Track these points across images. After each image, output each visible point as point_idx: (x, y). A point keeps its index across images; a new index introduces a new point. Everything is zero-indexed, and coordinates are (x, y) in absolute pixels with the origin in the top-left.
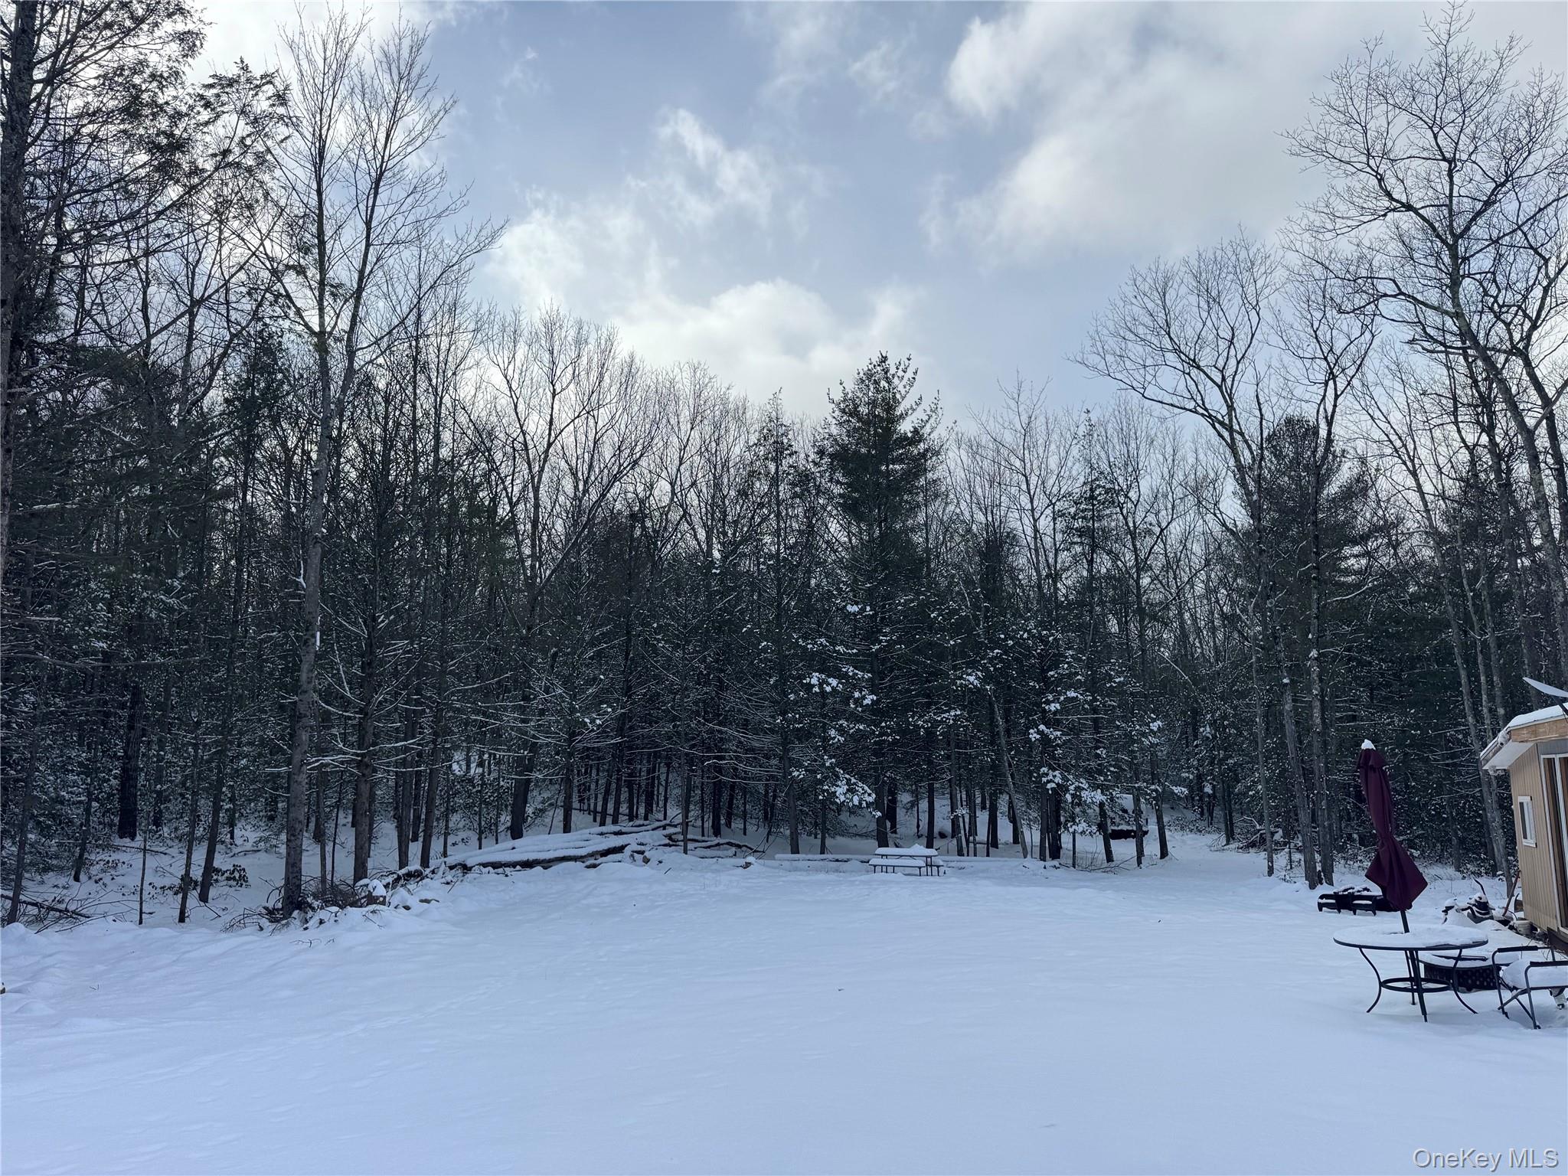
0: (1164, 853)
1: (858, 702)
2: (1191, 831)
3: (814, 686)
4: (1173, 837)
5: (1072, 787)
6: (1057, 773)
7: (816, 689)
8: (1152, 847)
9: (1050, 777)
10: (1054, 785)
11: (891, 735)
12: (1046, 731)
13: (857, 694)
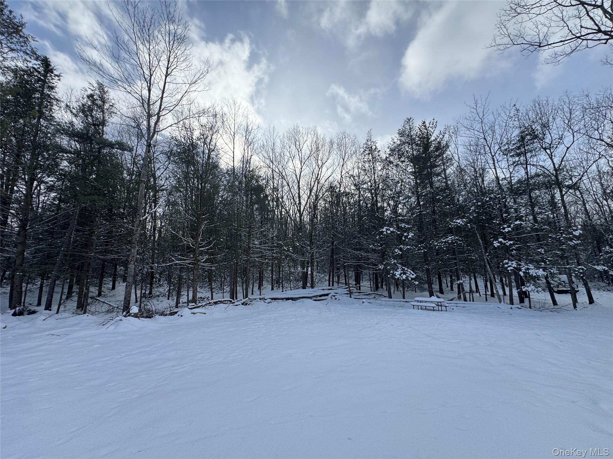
0: (591, 301)
1: (406, 237)
2: (604, 290)
3: (384, 232)
4: (595, 294)
5: (523, 269)
6: (514, 262)
7: (385, 233)
8: (583, 298)
9: (510, 264)
10: (512, 268)
11: (423, 249)
12: (503, 241)
13: (405, 234)
